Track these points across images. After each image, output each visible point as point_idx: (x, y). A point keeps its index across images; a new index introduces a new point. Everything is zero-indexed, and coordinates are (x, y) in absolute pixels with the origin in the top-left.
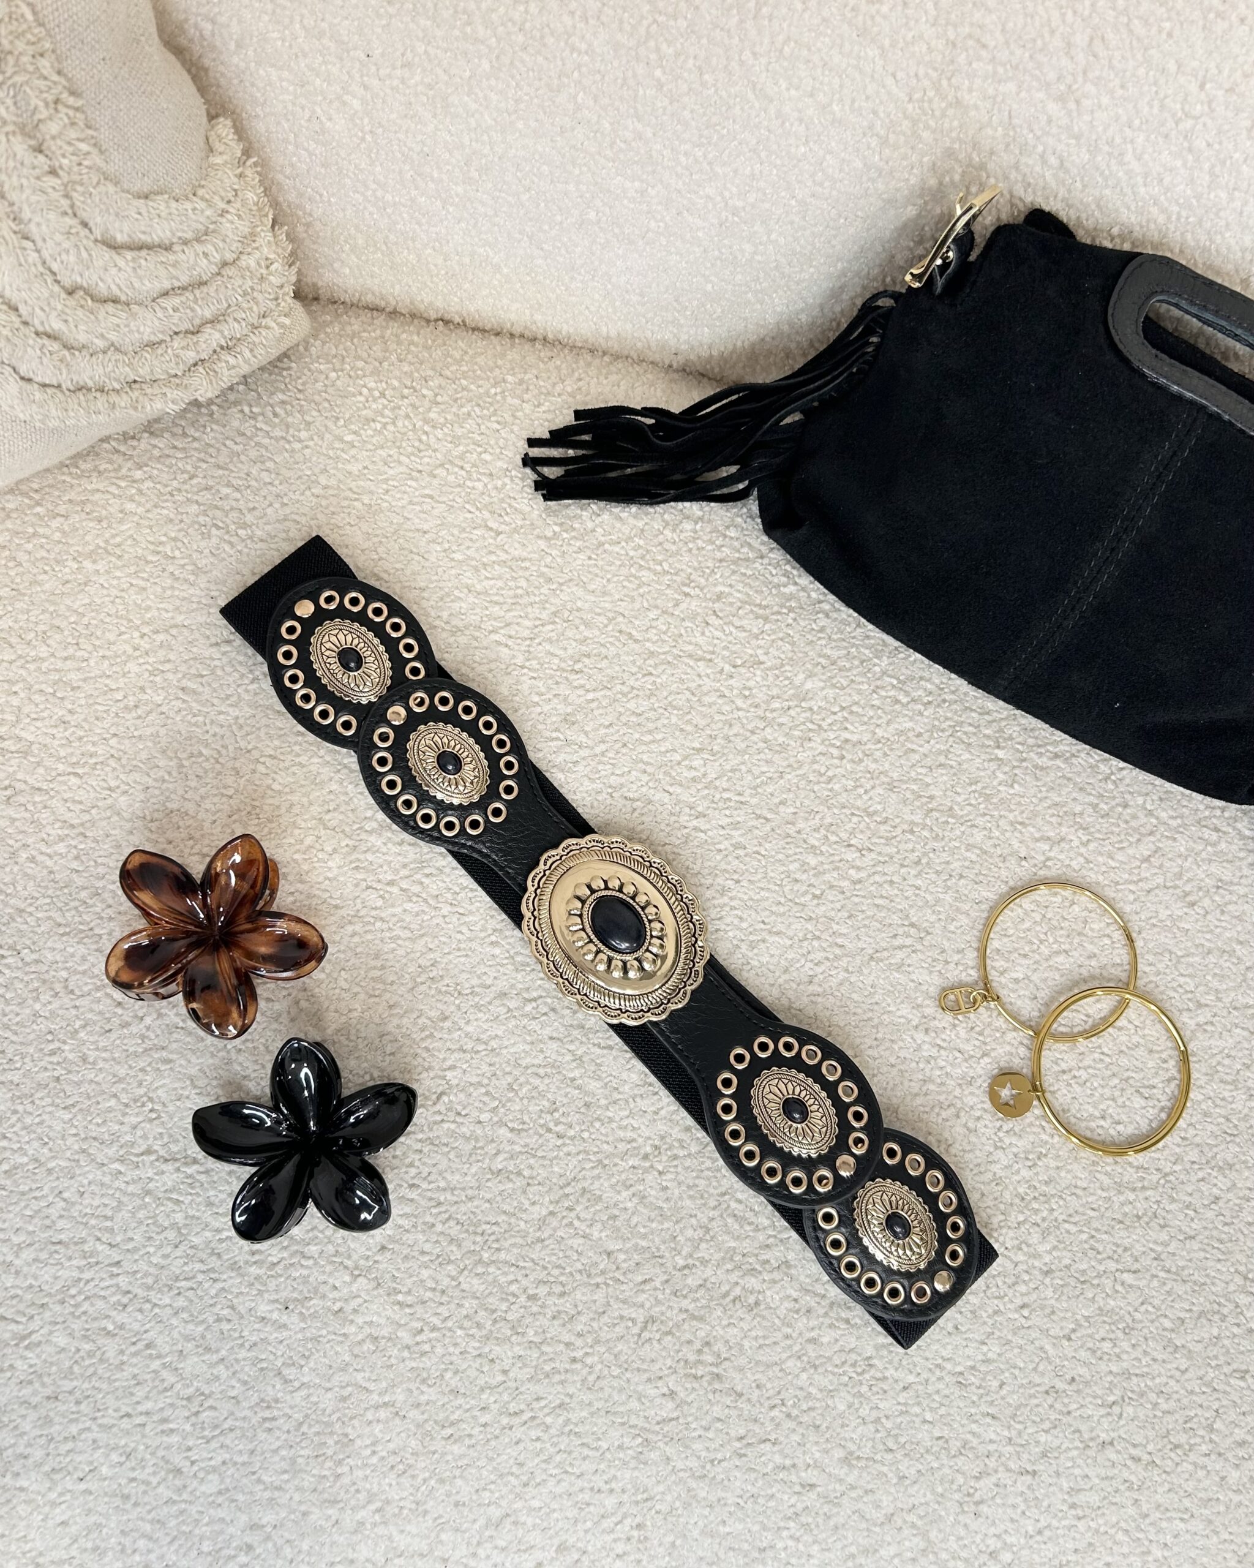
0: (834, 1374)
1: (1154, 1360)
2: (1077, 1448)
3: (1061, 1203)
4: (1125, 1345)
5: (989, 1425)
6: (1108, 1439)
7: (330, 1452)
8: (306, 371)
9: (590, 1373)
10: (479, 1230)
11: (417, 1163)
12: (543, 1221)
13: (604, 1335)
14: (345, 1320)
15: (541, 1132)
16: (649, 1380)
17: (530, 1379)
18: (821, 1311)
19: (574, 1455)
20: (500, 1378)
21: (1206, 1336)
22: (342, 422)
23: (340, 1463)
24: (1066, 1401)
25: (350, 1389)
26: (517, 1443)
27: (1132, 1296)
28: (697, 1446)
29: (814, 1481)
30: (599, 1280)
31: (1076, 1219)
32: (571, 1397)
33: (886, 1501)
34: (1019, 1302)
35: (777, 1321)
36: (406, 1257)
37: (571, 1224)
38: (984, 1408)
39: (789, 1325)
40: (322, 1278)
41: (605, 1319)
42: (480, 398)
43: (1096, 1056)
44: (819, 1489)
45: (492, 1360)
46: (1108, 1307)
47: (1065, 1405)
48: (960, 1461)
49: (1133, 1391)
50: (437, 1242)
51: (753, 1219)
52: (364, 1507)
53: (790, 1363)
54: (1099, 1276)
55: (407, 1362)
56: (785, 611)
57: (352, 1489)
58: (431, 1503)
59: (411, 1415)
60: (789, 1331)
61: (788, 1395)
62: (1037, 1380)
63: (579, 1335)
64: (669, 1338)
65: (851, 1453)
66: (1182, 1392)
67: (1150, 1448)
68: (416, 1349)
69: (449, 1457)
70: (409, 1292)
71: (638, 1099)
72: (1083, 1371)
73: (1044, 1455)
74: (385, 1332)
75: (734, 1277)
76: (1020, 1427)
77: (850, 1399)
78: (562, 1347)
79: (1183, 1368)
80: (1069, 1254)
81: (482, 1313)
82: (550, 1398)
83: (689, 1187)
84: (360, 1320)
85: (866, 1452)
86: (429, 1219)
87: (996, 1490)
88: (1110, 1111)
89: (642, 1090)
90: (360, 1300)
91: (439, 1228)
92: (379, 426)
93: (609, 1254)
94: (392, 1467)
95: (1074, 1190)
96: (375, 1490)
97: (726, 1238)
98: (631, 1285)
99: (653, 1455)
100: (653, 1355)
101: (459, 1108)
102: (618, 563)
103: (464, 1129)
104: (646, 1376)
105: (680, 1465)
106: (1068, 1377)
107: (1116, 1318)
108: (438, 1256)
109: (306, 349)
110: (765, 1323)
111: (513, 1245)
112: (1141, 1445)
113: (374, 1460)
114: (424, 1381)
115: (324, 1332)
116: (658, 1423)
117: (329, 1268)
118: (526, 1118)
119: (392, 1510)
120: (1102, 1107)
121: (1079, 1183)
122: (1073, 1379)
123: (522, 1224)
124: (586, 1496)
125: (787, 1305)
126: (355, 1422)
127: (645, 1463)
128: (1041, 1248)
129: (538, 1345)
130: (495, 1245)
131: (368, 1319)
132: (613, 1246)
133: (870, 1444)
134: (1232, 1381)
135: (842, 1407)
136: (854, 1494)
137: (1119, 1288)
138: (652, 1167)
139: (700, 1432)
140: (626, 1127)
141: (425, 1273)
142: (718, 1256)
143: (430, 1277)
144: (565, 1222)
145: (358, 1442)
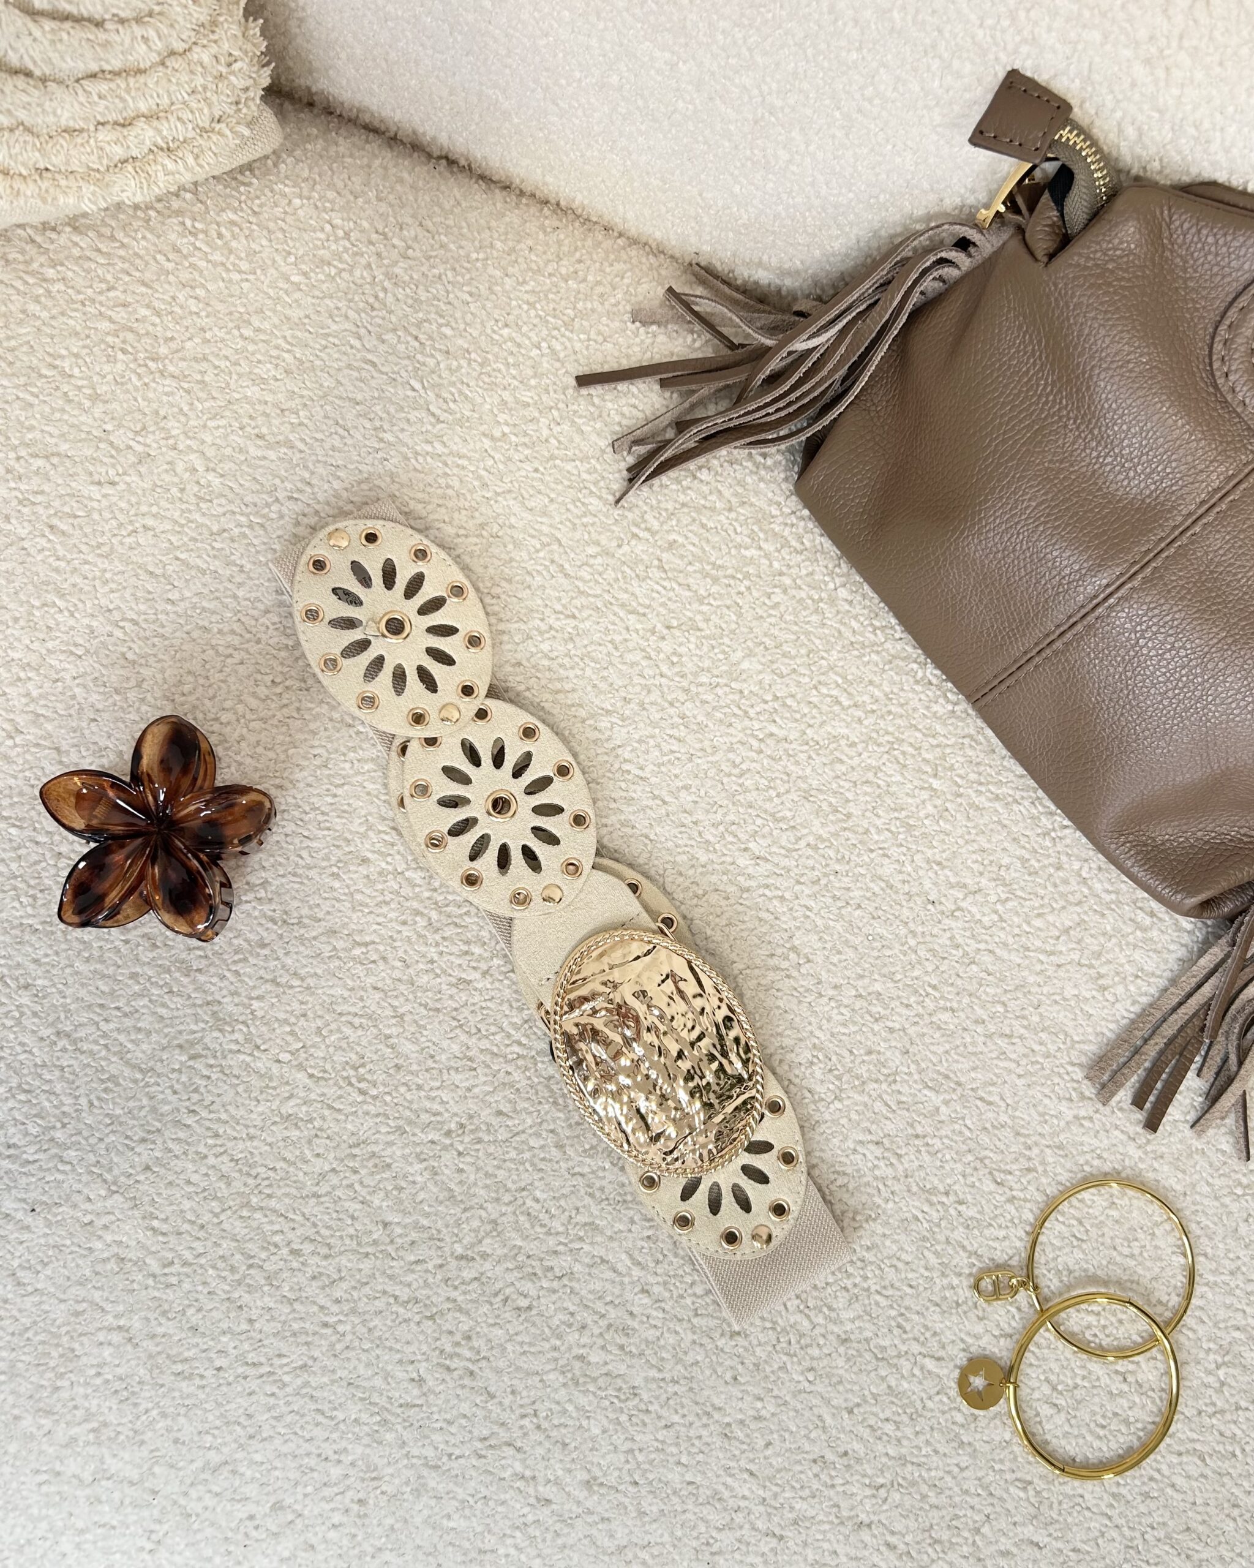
0: (594, 1394)
1: (936, 1452)
2: (832, 1523)
3: (877, 1272)
4: (909, 1431)
5: (745, 1481)
6: (867, 1521)
7: (52, 1364)
8: (267, 191)
9: (339, 1341)
10: (254, 1172)
11: (202, 1090)
12: (323, 1175)
13: (361, 1306)
14: (93, 1234)
15: (341, 1083)
16: (400, 1362)
17: (275, 1335)
18: (596, 1331)
19: (308, 1418)
20: (245, 1326)
21: (998, 1438)
22: (292, 259)
23: (61, 1376)
24: (833, 1473)
25: (85, 1305)
26: (250, 1394)
27: (928, 1384)
28: (437, 1438)
29: (551, 1497)
30: (370, 1250)
31: (890, 1292)
32: (315, 1360)
33: (620, 1533)
34: (807, 1364)
35: (546, 1330)
36: (170, 1183)
37: (351, 1186)
38: (743, 1463)
39: (559, 1337)
40: (77, 1186)
41: (367, 1290)
42: (458, 261)
43: (957, 1127)
44: (554, 1506)
45: (240, 1307)
46: (901, 1389)
47: (832, 1477)
48: (705, 1511)
49: (904, 1478)
50: (206, 1175)
51: (547, 1221)
52: (79, 1424)
53: (552, 1376)
54: (899, 1356)
55: (150, 1290)
56: (739, 576)
57: (71, 1404)
58: (150, 1434)
59: (144, 1344)
60: (558, 1343)
61: (543, 1408)
62: (807, 1447)
63: (338, 1301)
64: (430, 1323)
65: (595, 1479)
66: (956, 1489)
67: (909, 1538)
68: (162, 1279)
69: (177, 1394)
70: (166, 1220)
71: (452, 1072)
72: (856, 1446)
73: (795, 1522)
74: (132, 1255)
75: (510, 1277)
76: (775, 1489)
77: (605, 1422)
78: (315, 1309)
79: (963, 1465)
80: (873, 1328)
81: (238, 1256)
82: (293, 1357)
83: (487, 1175)
84: (109, 1238)
85: (612, 1480)
86: (202, 1149)
87: (738, 1545)
88: (956, 1187)
89: (460, 1063)
90: (113, 1218)
91: (211, 1160)
92: (333, 271)
93: (386, 1225)
94: (116, 1391)
95: (895, 1262)
96: (94, 1409)
97: (513, 1235)
98: (402, 1263)
99: (389, 1437)
100: (409, 1337)
101: (259, 1042)
102: (566, 483)
103: (259, 1065)
104: (398, 1356)
105: (415, 1452)
106: (841, 1450)
107: (905, 1401)
108: (205, 1190)
109: (275, 165)
110: (533, 1330)
111: (287, 1195)
112: (900, 1533)
113: (98, 1381)
114: (164, 1313)
115: (68, 1242)
116: (401, 1406)
117: (84, 1178)
118: (328, 1067)
119: (108, 1432)
120: (948, 1181)
121: (904, 1256)
122: (846, 1454)
123: (301, 1174)
124: (312, 1462)
125: (562, 1316)
126: (84, 1339)
127: (380, 1443)
128: (845, 1315)
129: (290, 1302)
130: (268, 1191)
131: (117, 1238)
132: (390, 1218)
133: (616, 1474)
134: (1012, 1489)
135: (596, 1431)
136: (590, 1519)
137: (916, 1371)
138: (452, 1145)
139: (444, 1425)
140: (434, 1099)
141: (187, 1205)
142: (499, 1252)
143: (192, 1209)
144: (344, 1182)
145: (84, 1360)
